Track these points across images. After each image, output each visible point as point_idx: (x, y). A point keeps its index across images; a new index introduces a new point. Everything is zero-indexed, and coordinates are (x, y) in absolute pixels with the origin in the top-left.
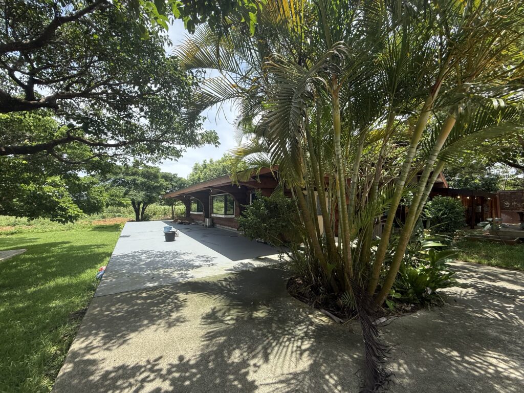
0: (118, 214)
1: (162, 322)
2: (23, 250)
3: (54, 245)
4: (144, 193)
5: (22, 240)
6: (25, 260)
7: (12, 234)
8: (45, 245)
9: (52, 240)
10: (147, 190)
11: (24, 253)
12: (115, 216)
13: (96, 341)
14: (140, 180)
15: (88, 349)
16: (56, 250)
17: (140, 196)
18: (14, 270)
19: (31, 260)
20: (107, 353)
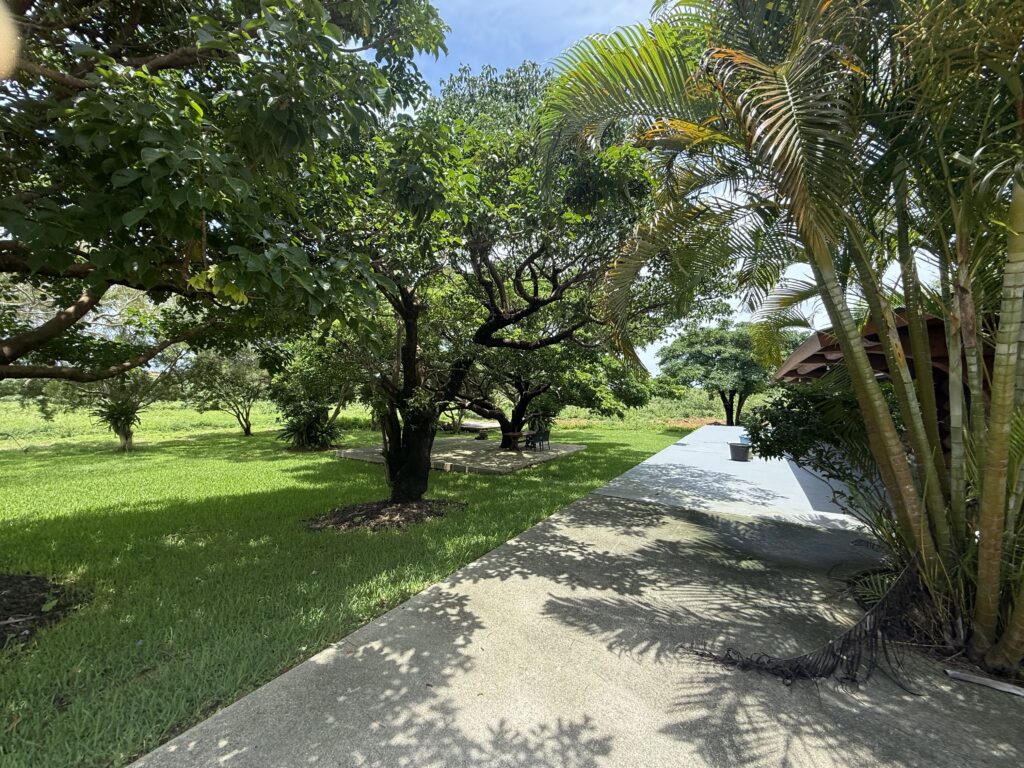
0: (709, 411)
1: (622, 529)
2: (585, 447)
3: (612, 445)
4: (736, 374)
5: (589, 436)
6: (580, 457)
7: (584, 428)
8: (604, 444)
9: (613, 440)
10: (741, 368)
11: (586, 450)
12: (703, 415)
13: (565, 519)
14: (730, 350)
15: (557, 521)
16: (611, 451)
17: (729, 380)
18: (569, 464)
19: (586, 458)
20: (565, 528)
